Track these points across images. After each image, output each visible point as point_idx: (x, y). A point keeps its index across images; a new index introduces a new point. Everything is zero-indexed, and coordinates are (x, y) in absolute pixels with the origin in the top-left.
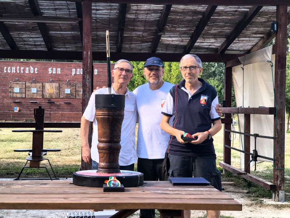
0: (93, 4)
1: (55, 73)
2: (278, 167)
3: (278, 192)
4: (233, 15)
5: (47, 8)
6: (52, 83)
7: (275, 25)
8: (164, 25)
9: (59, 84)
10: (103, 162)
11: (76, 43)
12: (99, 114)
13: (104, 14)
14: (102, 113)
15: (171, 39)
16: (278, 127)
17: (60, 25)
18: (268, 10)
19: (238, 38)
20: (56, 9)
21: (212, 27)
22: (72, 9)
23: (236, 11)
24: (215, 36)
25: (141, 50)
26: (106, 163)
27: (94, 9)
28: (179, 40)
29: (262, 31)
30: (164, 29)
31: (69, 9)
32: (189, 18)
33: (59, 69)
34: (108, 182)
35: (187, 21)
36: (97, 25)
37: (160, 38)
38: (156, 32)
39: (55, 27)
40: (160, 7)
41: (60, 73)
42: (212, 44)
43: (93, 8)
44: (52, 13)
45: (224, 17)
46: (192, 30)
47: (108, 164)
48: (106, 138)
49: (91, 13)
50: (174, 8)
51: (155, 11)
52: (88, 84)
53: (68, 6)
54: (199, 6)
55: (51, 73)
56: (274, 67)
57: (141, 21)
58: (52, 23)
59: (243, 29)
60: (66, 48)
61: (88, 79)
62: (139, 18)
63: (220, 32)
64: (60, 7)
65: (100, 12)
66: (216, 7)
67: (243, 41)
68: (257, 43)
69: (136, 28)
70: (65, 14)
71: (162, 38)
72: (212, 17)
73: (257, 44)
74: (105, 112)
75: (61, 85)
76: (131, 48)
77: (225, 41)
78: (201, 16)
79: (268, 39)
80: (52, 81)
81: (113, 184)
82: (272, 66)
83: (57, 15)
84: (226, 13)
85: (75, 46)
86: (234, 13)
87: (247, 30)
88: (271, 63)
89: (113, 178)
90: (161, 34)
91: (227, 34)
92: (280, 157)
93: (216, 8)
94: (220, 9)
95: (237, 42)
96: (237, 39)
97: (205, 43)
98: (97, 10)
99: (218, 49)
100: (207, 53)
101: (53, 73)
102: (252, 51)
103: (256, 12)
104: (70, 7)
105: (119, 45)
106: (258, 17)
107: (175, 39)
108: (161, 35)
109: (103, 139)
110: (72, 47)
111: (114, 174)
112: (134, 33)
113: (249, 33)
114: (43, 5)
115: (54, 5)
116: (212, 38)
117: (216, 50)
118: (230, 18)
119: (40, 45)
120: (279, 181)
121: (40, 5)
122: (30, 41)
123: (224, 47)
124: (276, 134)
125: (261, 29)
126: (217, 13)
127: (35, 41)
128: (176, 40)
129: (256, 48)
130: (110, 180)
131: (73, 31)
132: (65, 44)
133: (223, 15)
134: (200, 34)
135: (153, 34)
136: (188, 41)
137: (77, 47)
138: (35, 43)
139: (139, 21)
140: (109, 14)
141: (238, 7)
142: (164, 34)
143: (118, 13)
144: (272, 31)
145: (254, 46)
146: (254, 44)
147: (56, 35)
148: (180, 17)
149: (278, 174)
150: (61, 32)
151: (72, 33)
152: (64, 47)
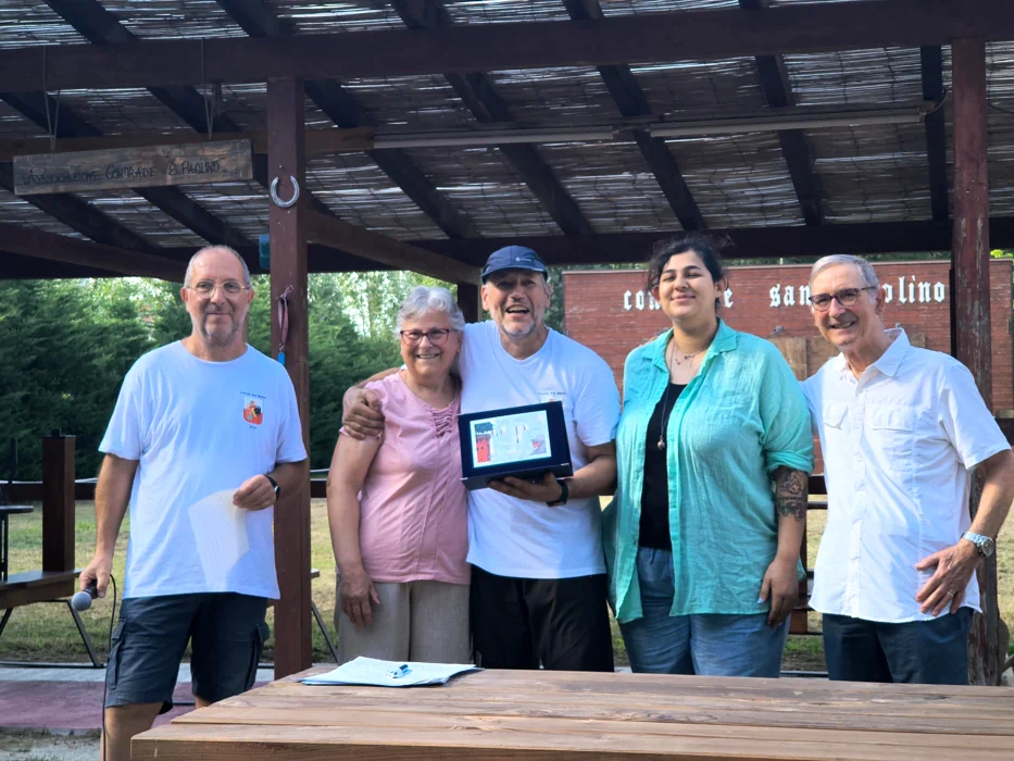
1: (792, 303)
5: (815, 76)
6: (783, 339)
9: (808, 342)
11: (907, 193)
17: (855, 132)
20: (845, 79)
22: (904, 72)
31: (892, 74)
39: (838, 140)
44: (830, 93)
52: (977, 334)
53: (891, 64)
55: (777, 304)
58: (830, 129)
60: (868, 211)
61: (980, 318)
64: (862, 70)
70: (876, 93)
75: (813, 343)
80: (783, 330)
83: (846, 99)
85: (903, 202)
98: (994, 68)
101: (786, 302)
104: (897, 66)
110: (889, 208)
114: (803, 69)
115: (841, 66)
119: (781, 208)
121: (792, 70)
122: (748, 197)
127: (763, 195)
131: (901, 150)
132: (867, 199)
137: (907, 206)
138: (761, 202)
147: (838, 169)
150: (855, 159)
151: (898, 155)
152: (864, 208)
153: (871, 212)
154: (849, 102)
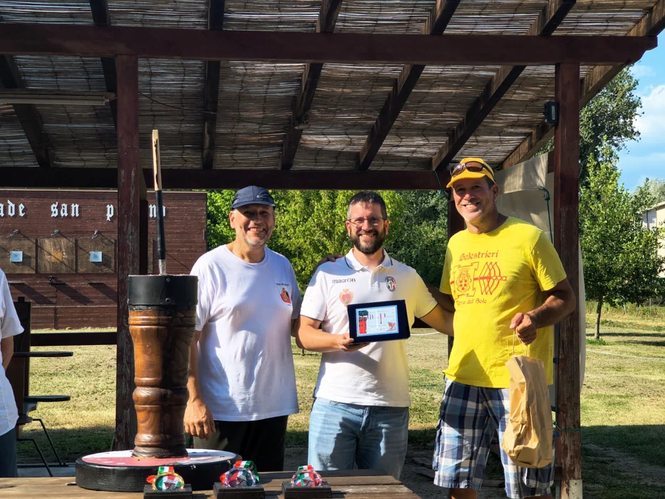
0: (141, 62)
1: (66, 215)
2: (566, 426)
3: (568, 484)
4: (462, 85)
5: (37, 70)
6: (59, 239)
7: (553, 108)
8: (308, 107)
9: (76, 241)
10: (147, 433)
11: (106, 150)
12: (137, 322)
13: (169, 84)
14: (143, 319)
15: (326, 139)
16: (565, 336)
17: (67, 109)
18: (538, 74)
19: (476, 136)
20: (56, 74)
21: (416, 111)
22: (95, 73)
23: (467, 77)
24: (424, 132)
25: (257, 164)
26: (153, 433)
27: (144, 74)
28: (344, 141)
29: (525, 121)
30: (307, 116)
31: (87, 73)
32: (362, 92)
33: (75, 207)
34: (155, 480)
35: (357, 98)
36: (154, 108)
37: (300, 138)
38: (289, 123)
39: (56, 113)
40: (296, 67)
41: (77, 215)
42: (418, 149)
43: (141, 70)
44: (48, 82)
45: (441, 90)
46: (370, 119)
47: (157, 437)
48: (152, 377)
49: (136, 83)
50: (329, 70)
51: (287, 77)
52: (130, 244)
53: (85, 66)
54: (384, 66)
55: (56, 215)
56: (551, 202)
57: (255, 100)
58: (50, 105)
59: (484, 117)
60: (82, 160)
61: (132, 234)
62: (249, 93)
63: (436, 123)
64: (67, 68)
65: (159, 78)
66: (422, 67)
67: (486, 141)
68: (518, 146)
69: (245, 114)
70: (77, 85)
71: (304, 137)
72: (413, 90)
73: (518, 150)
74: (151, 317)
75: (79, 242)
76: (234, 160)
77: (446, 142)
78: (390, 89)
79: (541, 138)
80: (59, 233)
82: (548, 199)
83: (58, 86)
84: (446, 81)
85: (105, 156)
86: (462, 81)
87: (493, 119)
88: (546, 192)
89: (166, 470)
90: (301, 127)
91: (449, 126)
92: (569, 403)
93: (423, 70)
94: (432, 72)
95: (474, 143)
96: (472, 138)
97: (402, 146)
98: (152, 74)
99: (431, 159)
100: (408, 169)
101: (62, 215)
102: (506, 165)
103: (511, 80)
104: (90, 68)
105: (206, 152)
106: (518, 88)
107: (333, 139)
108: (302, 130)
109: (147, 379)
110: (97, 159)
111: (172, 461)
112: (241, 125)
113: (498, 124)
114: (26, 64)
115: (52, 65)
116: (418, 135)
117: (427, 162)
118: (454, 91)
119: (24, 154)
120: (568, 458)
121: (20, 65)
123: (444, 155)
124: (559, 352)
125: (525, 117)
126: (425, 80)
127: (10, 146)
128: (336, 141)
129: (515, 158)
130: (159, 475)
131: (98, 122)
132: (80, 152)
133: (439, 86)
134: (390, 127)
135: (284, 128)
136: (363, 142)
138: (9, 150)
139: (251, 99)
140: (181, 84)
141: (471, 67)
142: (309, 128)
143: (202, 81)
144: (546, 121)
145: (511, 152)
146: (511, 148)
147: (59, 132)
148: (345, 90)
149: (567, 442)
150: (70, 126)
151: (97, 126)
152: (79, 158)
153: (84, 161)
154: (60, 88)
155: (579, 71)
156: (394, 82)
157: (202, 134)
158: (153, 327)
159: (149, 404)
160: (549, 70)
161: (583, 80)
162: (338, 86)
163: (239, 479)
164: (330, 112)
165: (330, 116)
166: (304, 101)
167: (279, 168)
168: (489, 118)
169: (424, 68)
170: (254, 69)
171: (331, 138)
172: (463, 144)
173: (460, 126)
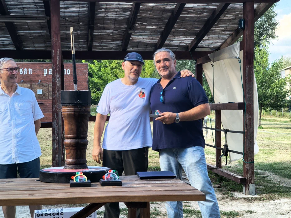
0: (61, 3)
1: (26, 73)
2: (248, 161)
3: (249, 185)
4: (202, 12)
5: (15, 7)
6: (23, 84)
7: (242, 22)
8: (134, 23)
9: (31, 85)
10: (70, 159)
11: (45, 42)
12: (65, 111)
13: (73, 13)
14: (68, 110)
15: (142, 37)
16: (247, 122)
17: (28, 24)
18: (236, 7)
19: (208, 35)
20: (23, 8)
21: (182, 24)
22: (40, 8)
23: (204, 9)
24: (185, 34)
25: (112, 48)
26: (73, 159)
27: (62, 8)
28: (150, 38)
29: (230, 28)
30: (134, 27)
31: (37, 8)
32: (158, 16)
33: (30, 70)
34: (74, 178)
35: (156, 19)
36: (66, 24)
37: (130, 37)
38: (126, 30)
39: (23, 26)
40: (129, 5)
41: (31, 73)
42: (182, 42)
43: (61, 6)
44: (20, 12)
45: (193, 15)
46: (162, 28)
47: (75, 160)
48: (72, 134)
49: (59, 12)
50: (143, 6)
51: (124, 9)
52: (57, 83)
53: (36, 5)
54: (168, 4)
55: (22, 73)
56: (242, 63)
57: (111, 20)
58: (20, 22)
59: (212, 27)
60: (35, 47)
61: (58, 78)
62: (108, 17)
63: (190, 29)
64: (28, 6)
65: (68, 10)
66: (184, 5)
67: (213, 38)
68: (226, 40)
69: (106, 26)
70: (33, 13)
71: (132, 36)
72: (181, 15)
73: (226, 42)
74: (71, 109)
76: (102, 47)
77: (195, 38)
78: (170, 14)
79: (236, 36)
80: (23, 81)
81: (80, 179)
82: (240, 62)
83: (24, 14)
84: (195, 11)
85: (44, 45)
86: (202, 11)
87: (215, 27)
88: (239, 59)
89: (79, 174)
90: (131, 32)
91: (196, 31)
92: (249, 151)
93: (185, 6)
94: (189, 7)
95: (207, 39)
96: (206, 36)
97: (175, 40)
98: (65, 8)
99: (188, 46)
100: (178, 50)
101: (25, 73)
102: (221, 48)
103: (224, 10)
104: (38, 6)
105: (89, 43)
106: (226, 14)
107: (145, 37)
108: (132, 33)
109: (70, 135)
110: (41, 46)
111: (82, 170)
112: (104, 31)
113: (218, 30)
114: (10, 4)
115: (22, 4)
116: (182, 35)
117: (186, 47)
118: (198, 15)
119: (9, 45)
120: (249, 174)
121: (8, 4)
123: (194, 44)
124: (245, 129)
125: (230, 26)
126: (186, 11)
127: (3, 41)
128: (146, 38)
129: (225, 45)
130: (76, 176)
131: (42, 30)
132: (34, 43)
133: (192, 13)
134: (170, 31)
135: (124, 32)
136: (158, 38)
137: (46, 46)
138: (3, 42)
139: (109, 19)
140: (78, 13)
141: (206, 4)
142: (134, 32)
143: (87, 11)
144: (239, 27)
145: (223, 43)
146: (223, 41)
147: (25, 34)
148: (150, 15)
149: (248, 168)
150: (29, 32)
151: (41, 31)
152: (33, 46)
153: (36, 47)
154: (25, 15)
155: (254, 6)
156: (172, 11)
157: (87, 35)
158: (72, 113)
159: (71, 146)
160: (240, 6)
161: (255, 9)
162: (147, 14)
163: (110, 177)
164: (144, 25)
165: (144, 27)
166: (132, 20)
167: (121, 50)
168: (214, 27)
169: (185, 5)
170: (110, 6)
171: (144, 37)
172: (202, 39)
173: (201, 31)
